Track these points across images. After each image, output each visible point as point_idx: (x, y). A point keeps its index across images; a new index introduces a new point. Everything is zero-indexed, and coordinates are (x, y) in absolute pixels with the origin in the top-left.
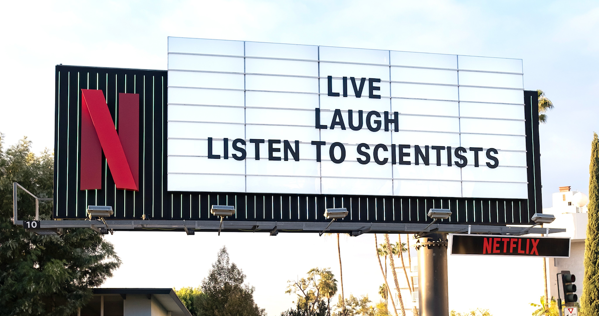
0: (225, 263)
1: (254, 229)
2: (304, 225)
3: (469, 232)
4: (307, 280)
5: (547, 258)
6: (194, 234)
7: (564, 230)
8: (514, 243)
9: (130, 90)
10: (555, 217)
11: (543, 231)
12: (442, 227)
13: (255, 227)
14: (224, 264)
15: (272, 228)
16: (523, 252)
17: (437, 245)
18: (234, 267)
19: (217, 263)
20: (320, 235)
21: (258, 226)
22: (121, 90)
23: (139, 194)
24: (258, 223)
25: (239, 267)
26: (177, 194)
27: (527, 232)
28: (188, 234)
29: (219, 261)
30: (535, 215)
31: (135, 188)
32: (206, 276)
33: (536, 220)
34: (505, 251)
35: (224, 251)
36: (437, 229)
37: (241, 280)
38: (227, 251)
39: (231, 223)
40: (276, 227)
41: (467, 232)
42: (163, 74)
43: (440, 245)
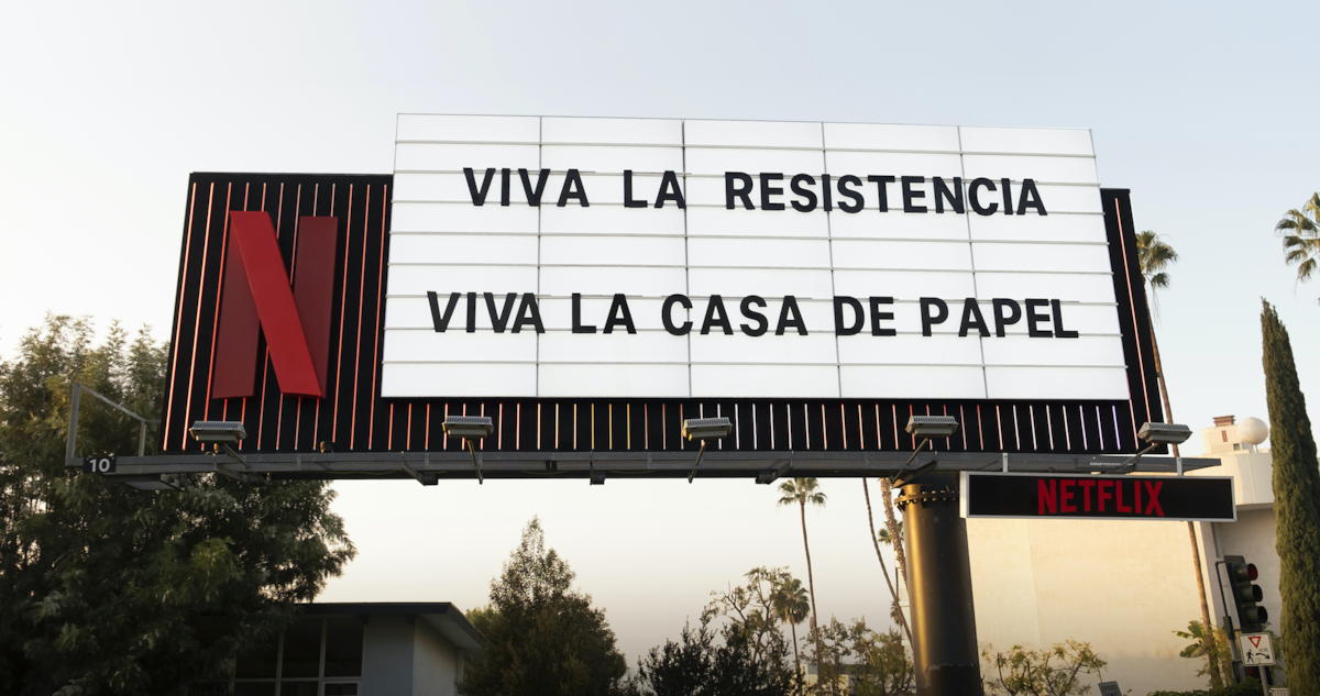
0: (536, 550)
2: (650, 459)
3: (1005, 469)
4: (746, 590)
5: (1197, 524)
6: (436, 484)
7: (1217, 462)
8: (1107, 490)
9: (324, 210)
10: (1191, 429)
11: (1170, 464)
12: (945, 462)
13: (548, 464)
14: (533, 552)
16: (1129, 510)
17: (940, 499)
18: (552, 556)
19: (522, 549)
20: (690, 482)
21: (555, 462)
22: (306, 210)
23: (327, 404)
24: (562, 457)
25: (561, 556)
26: (401, 403)
27: (1134, 469)
28: (425, 483)
29: (524, 545)
30: (1146, 427)
31: (319, 394)
32: (498, 574)
33: (1148, 437)
34: (1088, 509)
35: (534, 526)
36: (933, 465)
37: (565, 582)
38: (542, 526)
39: (508, 457)
40: (591, 463)
41: (1001, 470)
42: (388, 180)
43: (948, 499)
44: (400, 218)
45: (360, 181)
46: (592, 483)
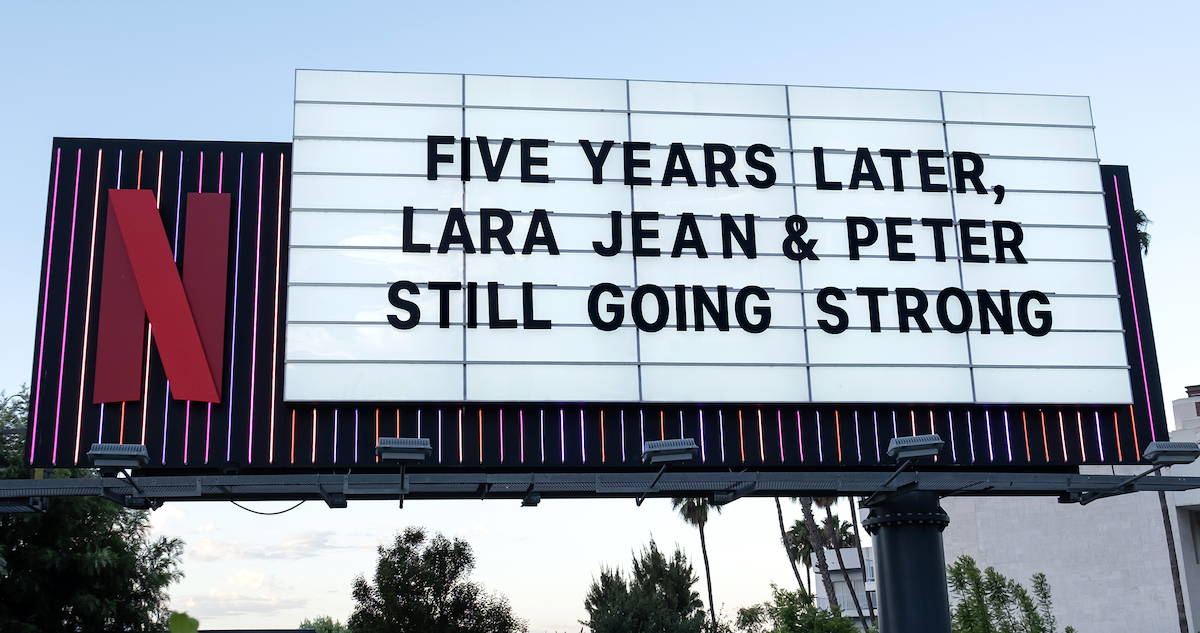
1: (482, 492)
2: (598, 481)
6: (345, 506)
9: (210, 187)
12: (927, 481)
13: (482, 486)
15: (524, 488)
17: (916, 522)
20: (639, 504)
21: (490, 485)
23: (220, 409)
24: (489, 478)
26: (304, 408)
28: (332, 505)
30: (1153, 447)
31: (211, 397)
33: (1155, 458)
36: (913, 484)
39: (428, 478)
40: (532, 486)
42: (287, 149)
43: (924, 521)
44: (302, 192)
45: (252, 149)
46: (524, 505)
